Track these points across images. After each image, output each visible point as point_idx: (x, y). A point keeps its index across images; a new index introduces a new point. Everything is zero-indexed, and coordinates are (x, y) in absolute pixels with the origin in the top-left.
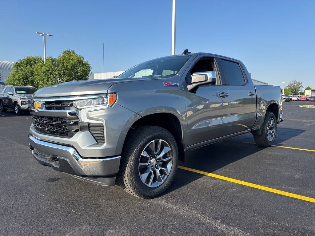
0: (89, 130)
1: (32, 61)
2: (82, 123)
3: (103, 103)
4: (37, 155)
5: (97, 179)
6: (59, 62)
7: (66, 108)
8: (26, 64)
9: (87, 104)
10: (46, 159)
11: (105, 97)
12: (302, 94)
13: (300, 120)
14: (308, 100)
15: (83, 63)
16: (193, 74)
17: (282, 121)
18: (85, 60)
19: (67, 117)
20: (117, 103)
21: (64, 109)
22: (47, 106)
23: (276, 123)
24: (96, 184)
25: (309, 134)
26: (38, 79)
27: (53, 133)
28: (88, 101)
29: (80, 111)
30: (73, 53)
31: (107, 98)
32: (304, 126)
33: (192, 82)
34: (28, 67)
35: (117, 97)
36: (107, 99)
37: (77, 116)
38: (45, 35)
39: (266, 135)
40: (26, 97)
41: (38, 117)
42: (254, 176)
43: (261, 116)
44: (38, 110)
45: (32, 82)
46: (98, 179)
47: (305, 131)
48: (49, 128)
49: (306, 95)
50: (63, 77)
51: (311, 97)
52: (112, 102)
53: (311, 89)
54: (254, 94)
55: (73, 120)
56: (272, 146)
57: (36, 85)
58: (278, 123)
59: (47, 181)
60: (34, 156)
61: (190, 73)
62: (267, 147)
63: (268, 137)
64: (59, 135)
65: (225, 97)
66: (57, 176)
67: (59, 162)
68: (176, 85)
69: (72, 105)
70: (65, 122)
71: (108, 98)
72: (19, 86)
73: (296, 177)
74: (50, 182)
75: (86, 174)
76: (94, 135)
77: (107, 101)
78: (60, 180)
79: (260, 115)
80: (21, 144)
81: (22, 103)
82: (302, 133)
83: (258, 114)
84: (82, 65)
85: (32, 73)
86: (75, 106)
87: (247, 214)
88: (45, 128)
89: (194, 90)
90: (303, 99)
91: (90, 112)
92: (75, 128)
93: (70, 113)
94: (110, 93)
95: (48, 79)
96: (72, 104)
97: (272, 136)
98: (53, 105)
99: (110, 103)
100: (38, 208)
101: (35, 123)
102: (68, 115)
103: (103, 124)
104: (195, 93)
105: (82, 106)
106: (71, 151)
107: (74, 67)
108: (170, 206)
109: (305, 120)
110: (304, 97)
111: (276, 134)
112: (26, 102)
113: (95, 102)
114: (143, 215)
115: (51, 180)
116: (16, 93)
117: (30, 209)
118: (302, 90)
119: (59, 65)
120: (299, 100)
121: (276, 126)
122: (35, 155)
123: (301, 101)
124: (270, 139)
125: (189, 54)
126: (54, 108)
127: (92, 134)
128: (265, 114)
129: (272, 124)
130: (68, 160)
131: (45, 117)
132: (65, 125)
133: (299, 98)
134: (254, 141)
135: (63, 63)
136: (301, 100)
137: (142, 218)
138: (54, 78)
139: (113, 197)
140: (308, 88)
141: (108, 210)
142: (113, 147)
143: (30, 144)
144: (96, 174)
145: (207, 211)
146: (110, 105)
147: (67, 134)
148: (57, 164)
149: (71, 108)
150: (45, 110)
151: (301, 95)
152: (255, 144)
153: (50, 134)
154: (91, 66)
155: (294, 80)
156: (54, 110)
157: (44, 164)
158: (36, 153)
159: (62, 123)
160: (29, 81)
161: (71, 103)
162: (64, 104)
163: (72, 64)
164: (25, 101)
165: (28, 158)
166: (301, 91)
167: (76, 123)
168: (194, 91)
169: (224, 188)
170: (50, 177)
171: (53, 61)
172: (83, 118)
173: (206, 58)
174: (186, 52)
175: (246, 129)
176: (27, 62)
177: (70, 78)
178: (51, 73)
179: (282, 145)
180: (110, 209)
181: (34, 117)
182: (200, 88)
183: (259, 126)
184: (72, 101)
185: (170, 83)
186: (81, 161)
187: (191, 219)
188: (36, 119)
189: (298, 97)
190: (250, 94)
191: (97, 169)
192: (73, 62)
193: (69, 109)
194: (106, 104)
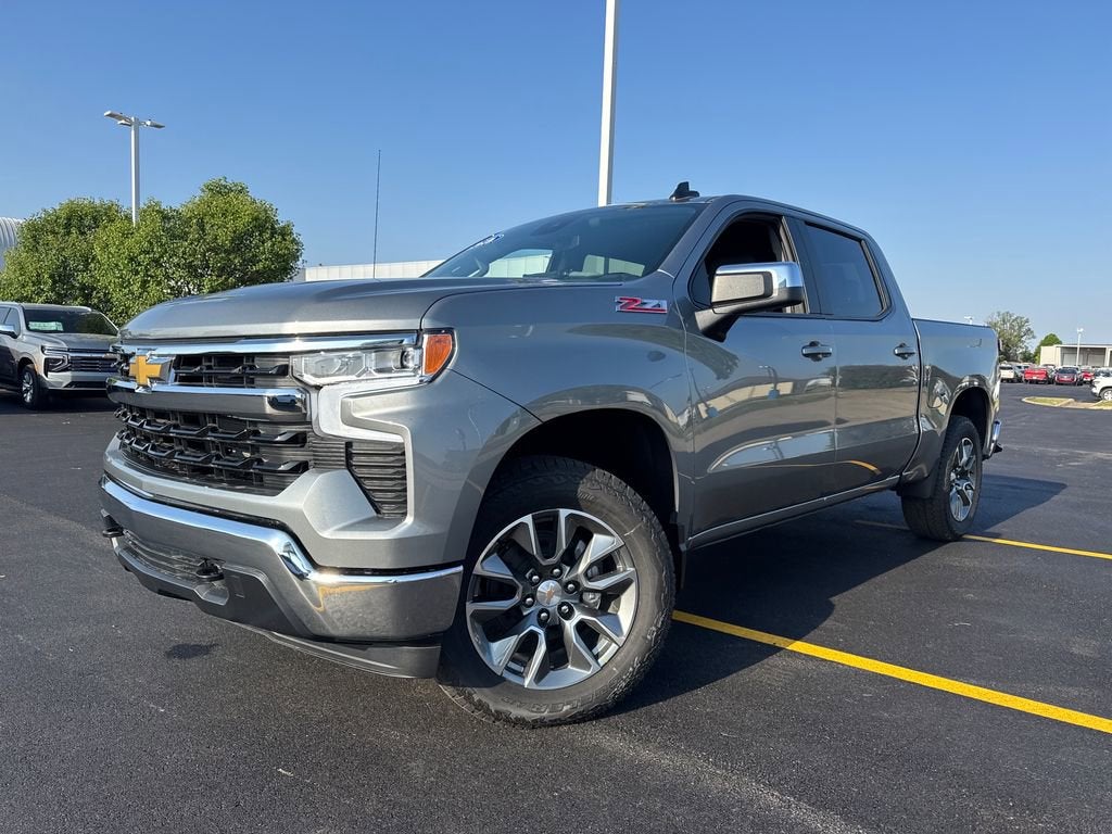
0: (349, 466)
1: (86, 215)
2: (322, 439)
3: (403, 367)
4: (136, 555)
5: (369, 649)
6: (187, 222)
7: (258, 380)
8: (68, 226)
9: (340, 369)
10: (174, 570)
11: (410, 346)
12: (1031, 358)
13: (1038, 449)
14: (1050, 381)
15: (273, 228)
16: (718, 272)
17: (997, 449)
18: (282, 219)
19: (265, 416)
20: (456, 365)
21: (251, 383)
22: (184, 372)
23: (980, 456)
24: (362, 668)
25: (1082, 499)
26: (107, 280)
27: (201, 474)
28: (344, 356)
29: (314, 395)
30: (240, 192)
31: (417, 346)
32: (1058, 470)
33: (714, 299)
34: (75, 236)
35: (454, 345)
36: (418, 351)
37: (304, 411)
38: (138, 123)
39: (947, 501)
40: (65, 346)
41: (143, 412)
42: (927, 646)
43: (933, 433)
44: (145, 387)
45: (86, 293)
46: (371, 650)
47: (1063, 486)
48: (188, 456)
49: (1042, 363)
50: (202, 275)
51: (1063, 371)
52: (436, 362)
53: (1060, 343)
54: (915, 351)
55: (284, 429)
56: (965, 536)
57: (100, 301)
58: (985, 457)
59: (169, 655)
60: (120, 557)
61: (704, 265)
62: (950, 541)
63: (953, 508)
64: (229, 483)
65: (819, 359)
66: (203, 636)
67: (226, 585)
68: (657, 310)
69: (284, 371)
70: (256, 433)
71: (421, 348)
72: (38, 305)
73: (1075, 650)
74: (180, 657)
75: (333, 632)
76: (368, 485)
77: (417, 361)
78: (217, 652)
79: (931, 428)
80: (56, 515)
81: (50, 365)
82: (1056, 493)
83: (925, 426)
84: (272, 236)
85: (87, 259)
86: (297, 375)
87: (933, 789)
88: (171, 456)
89: (718, 330)
90: (1035, 378)
91: (351, 397)
92: (294, 455)
93: (274, 402)
94: (431, 331)
95: (144, 284)
96: (287, 366)
97: (966, 503)
98: (209, 367)
99: (428, 367)
100: (146, 758)
101: (128, 437)
102: (269, 410)
103: (403, 444)
104: (721, 339)
105: (323, 376)
106: (277, 542)
107: (239, 242)
108: (646, 754)
109: (1056, 450)
110: (1039, 369)
111: (979, 494)
112: (63, 361)
113: (370, 360)
114: (551, 791)
115: (183, 652)
116: (28, 328)
117: (118, 761)
118: (1031, 345)
119: (186, 233)
120: (1019, 380)
121: (978, 466)
122: (125, 555)
123: (1028, 385)
124: (959, 512)
125: (693, 200)
126: (211, 382)
127: (357, 480)
128: (945, 426)
129: (965, 458)
130: (262, 578)
131: (172, 412)
132: (252, 445)
133: (1023, 372)
134: (904, 520)
135: (201, 226)
136: (1027, 381)
137: (550, 800)
138: (168, 278)
139: (425, 719)
140: (1051, 341)
141: (417, 768)
142: (437, 532)
143: (105, 514)
144: (368, 634)
145: (786, 773)
146: (430, 376)
147: (262, 480)
148: (214, 592)
149: (281, 381)
150: (172, 387)
151: (1027, 364)
152: (906, 531)
153: (191, 477)
154: (301, 239)
155: (1002, 312)
156: (212, 386)
157: (165, 589)
158: (128, 549)
159: (245, 437)
160: (73, 286)
161: (281, 362)
162: (252, 367)
163: (235, 232)
164: (59, 360)
165: (88, 568)
166: (1027, 348)
167: (299, 440)
168: (720, 334)
169: (827, 688)
170: (178, 640)
171: (166, 218)
172: (328, 420)
173: (754, 216)
174: (683, 191)
175: (874, 478)
176: (69, 219)
177: (226, 279)
178: (157, 263)
179: (997, 536)
180: (420, 762)
181: (125, 414)
182: (740, 321)
183: (924, 468)
184: (287, 355)
185: (636, 301)
186: (314, 582)
187: (733, 806)
188: (134, 419)
189: (1018, 371)
190: (902, 351)
191: (371, 613)
192: (240, 224)
193: (274, 387)
194: (415, 370)
